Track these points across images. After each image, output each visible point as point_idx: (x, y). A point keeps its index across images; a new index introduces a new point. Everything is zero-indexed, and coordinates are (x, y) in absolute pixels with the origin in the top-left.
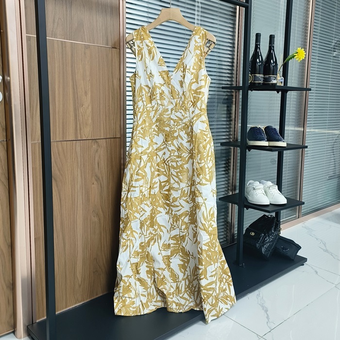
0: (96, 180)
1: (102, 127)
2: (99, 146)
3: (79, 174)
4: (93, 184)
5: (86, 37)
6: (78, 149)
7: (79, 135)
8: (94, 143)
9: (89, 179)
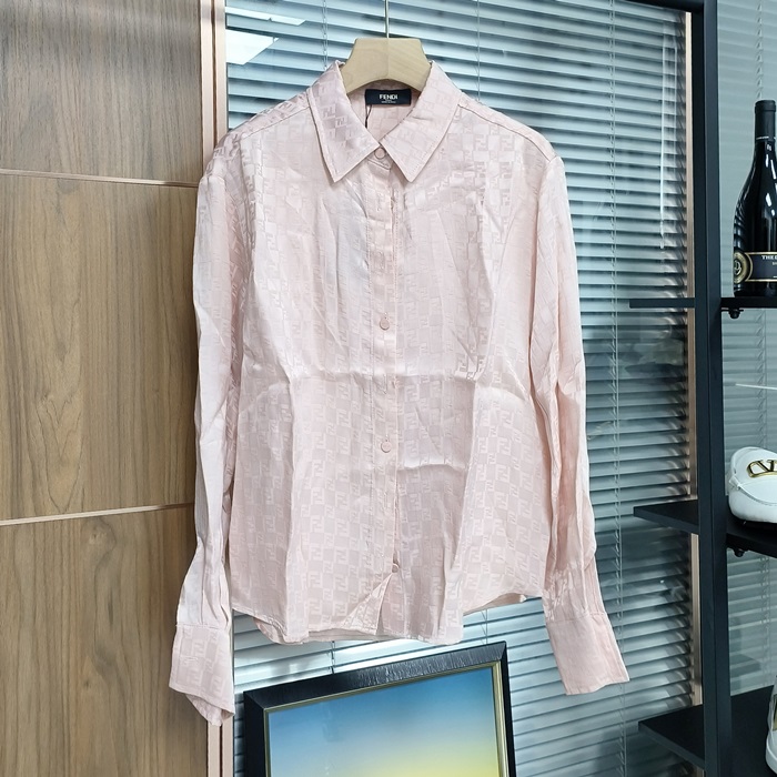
0: (101, 670)
1: (130, 466)
2: (113, 537)
3: (27, 653)
4: (87, 684)
5: (63, 152)
6: (24, 555)
7: (29, 504)
8: (95, 529)
9: (68, 666)
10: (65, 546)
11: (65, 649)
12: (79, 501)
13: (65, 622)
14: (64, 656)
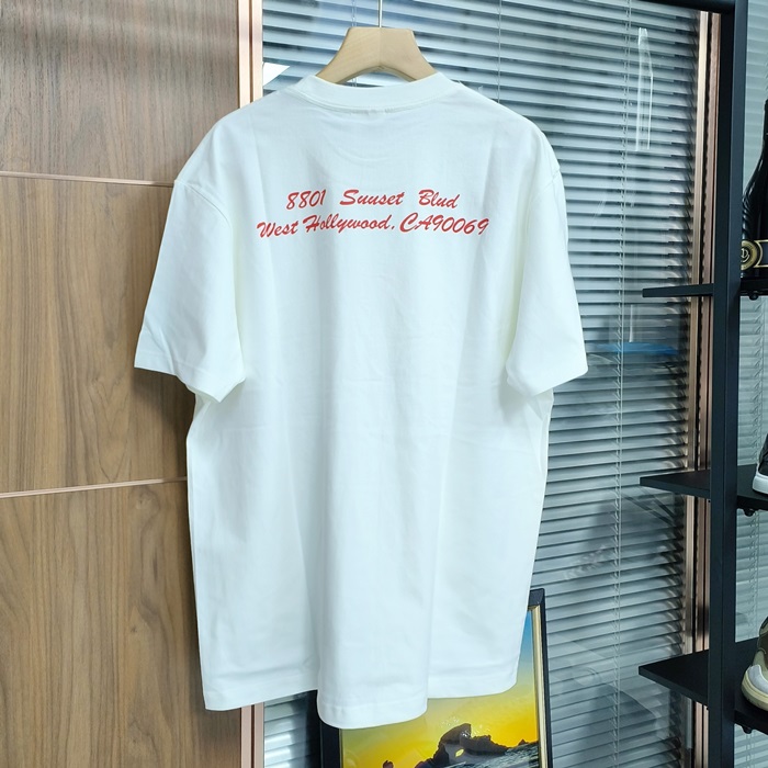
0: (145, 618)
2: (157, 504)
3: (80, 603)
5: (112, 159)
7: (82, 474)
8: (141, 496)
9: (117, 615)
10: (114, 510)
11: (114, 600)
12: (127, 471)
13: (114, 577)
14: (114, 606)
